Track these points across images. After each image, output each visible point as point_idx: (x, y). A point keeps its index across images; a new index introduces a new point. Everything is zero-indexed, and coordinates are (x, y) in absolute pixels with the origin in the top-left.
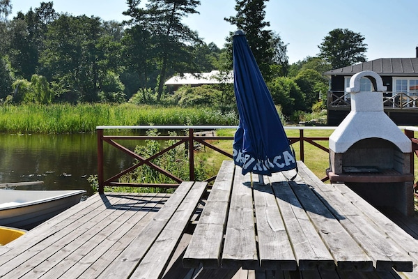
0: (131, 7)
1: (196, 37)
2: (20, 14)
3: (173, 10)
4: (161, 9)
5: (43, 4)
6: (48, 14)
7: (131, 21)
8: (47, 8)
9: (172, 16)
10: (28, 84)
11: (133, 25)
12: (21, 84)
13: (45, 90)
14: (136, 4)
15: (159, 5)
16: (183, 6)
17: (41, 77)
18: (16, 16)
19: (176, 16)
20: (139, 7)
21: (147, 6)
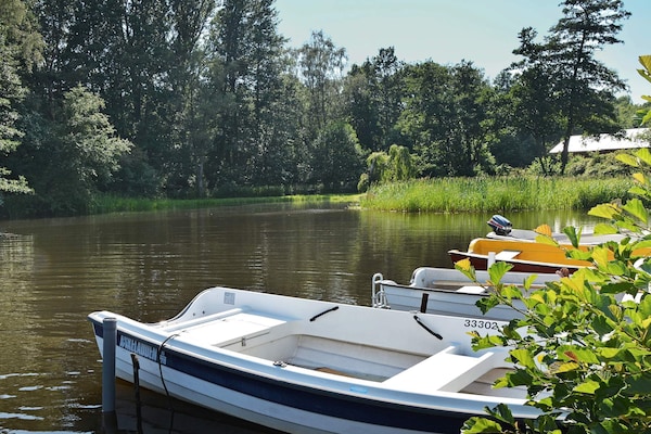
0: (524, 42)
1: (615, 80)
2: (355, 67)
3: (583, 42)
4: (565, 41)
5: (381, 51)
6: (388, 63)
7: (522, 63)
8: (388, 56)
9: (580, 50)
10: (386, 158)
11: (526, 68)
12: (378, 158)
13: (408, 164)
14: (531, 38)
15: (563, 35)
16: (598, 35)
17: (401, 147)
18: (350, 70)
19: (586, 50)
20: (535, 41)
21: (546, 38)
